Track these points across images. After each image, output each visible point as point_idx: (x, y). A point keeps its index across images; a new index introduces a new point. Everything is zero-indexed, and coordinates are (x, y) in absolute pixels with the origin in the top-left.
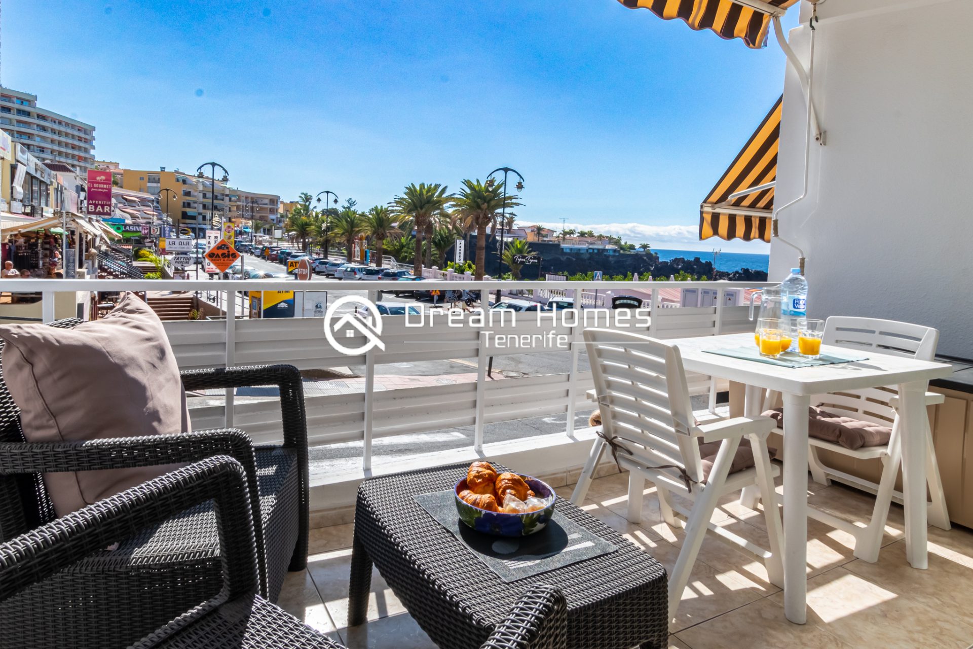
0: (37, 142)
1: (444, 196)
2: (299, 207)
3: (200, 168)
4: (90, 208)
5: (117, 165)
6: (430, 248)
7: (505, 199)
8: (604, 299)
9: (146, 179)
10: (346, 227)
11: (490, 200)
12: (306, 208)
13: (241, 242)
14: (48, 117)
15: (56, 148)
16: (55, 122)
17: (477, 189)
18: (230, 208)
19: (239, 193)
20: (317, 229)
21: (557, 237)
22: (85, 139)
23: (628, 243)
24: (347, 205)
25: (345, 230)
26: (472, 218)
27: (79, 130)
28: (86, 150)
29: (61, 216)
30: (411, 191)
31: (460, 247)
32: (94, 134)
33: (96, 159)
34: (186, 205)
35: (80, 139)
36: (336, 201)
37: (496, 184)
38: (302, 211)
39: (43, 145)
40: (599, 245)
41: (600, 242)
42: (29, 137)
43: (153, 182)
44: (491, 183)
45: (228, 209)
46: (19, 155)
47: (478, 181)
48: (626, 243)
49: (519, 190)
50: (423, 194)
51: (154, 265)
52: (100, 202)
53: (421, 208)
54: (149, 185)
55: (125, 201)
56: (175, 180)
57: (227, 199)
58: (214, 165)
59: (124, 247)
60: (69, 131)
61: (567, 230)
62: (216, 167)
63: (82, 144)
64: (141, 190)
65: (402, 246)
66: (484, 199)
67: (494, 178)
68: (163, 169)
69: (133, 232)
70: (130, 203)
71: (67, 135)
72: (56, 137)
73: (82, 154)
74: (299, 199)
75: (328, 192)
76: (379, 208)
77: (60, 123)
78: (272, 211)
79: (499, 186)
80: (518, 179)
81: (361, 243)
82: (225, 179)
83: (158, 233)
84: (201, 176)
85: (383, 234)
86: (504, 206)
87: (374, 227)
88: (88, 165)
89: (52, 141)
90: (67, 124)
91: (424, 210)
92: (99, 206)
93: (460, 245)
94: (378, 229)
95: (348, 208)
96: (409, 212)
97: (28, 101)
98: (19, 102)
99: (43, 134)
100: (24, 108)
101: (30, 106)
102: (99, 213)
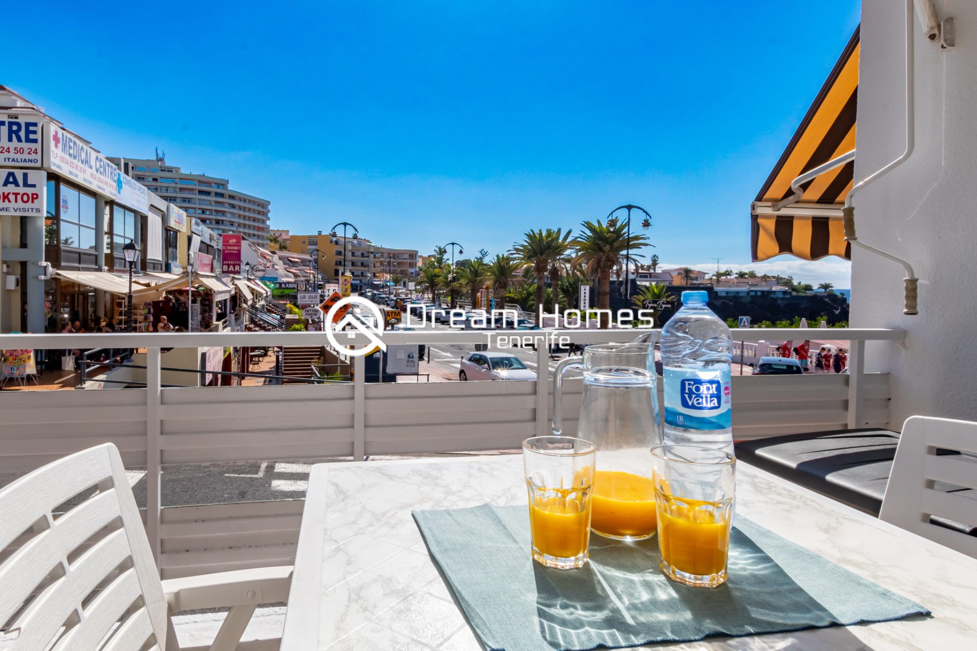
0: (228, 218)
1: (568, 240)
2: (433, 259)
3: (334, 228)
4: (224, 268)
5: (287, 232)
6: (557, 296)
7: (629, 239)
8: (755, 348)
9: (307, 242)
10: (470, 276)
11: (614, 241)
12: (440, 261)
13: (380, 294)
14: (236, 196)
15: (242, 221)
16: (241, 200)
17: (598, 230)
18: (374, 264)
19: (382, 250)
20: (444, 280)
21: (709, 279)
22: (263, 212)
23: (802, 283)
24: (479, 255)
25: (469, 279)
26: (594, 262)
27: (258, 205)
28: (264, 222)
29: (188, 276)
30: (531, 237)
31: (585, 293)
32: (270, 207)
33: (271, 228)
34: (338, 263)
35: (259, 212)
36: (461, 252)
37: (619, 224)
38: (436, 264)
39: (233, 220)
40: (763, 286)
41: (764, 283)
42: (223, 214)
43: (312, 245)
44: (613, 223)
45: (372, 265)
46: (194, 228)
47: (599, 222)
48: (800, 283)
49: (646, 228)
50: (542, 240)
51: (297, 317)
52: (232, 262)
53: (542, 254)
54: (309, 247)
55: (289, 262)
56: (329, 242)
57: (372, 256)
58: (345, 224)
59: (281, 302)
60: (252, 207)
61: (722, 271)
62: (347, 226)
63: (260, 217)
64: (303, 252)
65: (529, 294)
66: (606, 241)
67: (617, 217)
68: (320, 232)
69: (292, 288)
70: (293, 264)
71: (250, 210)
72: (242, 213)
73: (261, 225)
74: (434, 253)
75: (453, 244)
76: (501, 256)
77: (245, 201)
78: (412, 265)
79: (622, 227)
80: (643, 216)
81: (488, 292)
82: (355, 237)
83: (304, 289)
84: (334, 235)
85: (504, 283)
86: (628, 247)
87: (496, 275)
88: (265, 234)
89: (239, 216)
90: (250, 201)
91: (544, 256)
92: (231, 266)
93: (585, 291)
94: (500, 278)
95: (481, 259)
96: (529, 258)
97: (223, 185)
98: (216, 186)
99: (232, 210)
100: (220, 191)
101: (224, 189)
102: (232, 272)
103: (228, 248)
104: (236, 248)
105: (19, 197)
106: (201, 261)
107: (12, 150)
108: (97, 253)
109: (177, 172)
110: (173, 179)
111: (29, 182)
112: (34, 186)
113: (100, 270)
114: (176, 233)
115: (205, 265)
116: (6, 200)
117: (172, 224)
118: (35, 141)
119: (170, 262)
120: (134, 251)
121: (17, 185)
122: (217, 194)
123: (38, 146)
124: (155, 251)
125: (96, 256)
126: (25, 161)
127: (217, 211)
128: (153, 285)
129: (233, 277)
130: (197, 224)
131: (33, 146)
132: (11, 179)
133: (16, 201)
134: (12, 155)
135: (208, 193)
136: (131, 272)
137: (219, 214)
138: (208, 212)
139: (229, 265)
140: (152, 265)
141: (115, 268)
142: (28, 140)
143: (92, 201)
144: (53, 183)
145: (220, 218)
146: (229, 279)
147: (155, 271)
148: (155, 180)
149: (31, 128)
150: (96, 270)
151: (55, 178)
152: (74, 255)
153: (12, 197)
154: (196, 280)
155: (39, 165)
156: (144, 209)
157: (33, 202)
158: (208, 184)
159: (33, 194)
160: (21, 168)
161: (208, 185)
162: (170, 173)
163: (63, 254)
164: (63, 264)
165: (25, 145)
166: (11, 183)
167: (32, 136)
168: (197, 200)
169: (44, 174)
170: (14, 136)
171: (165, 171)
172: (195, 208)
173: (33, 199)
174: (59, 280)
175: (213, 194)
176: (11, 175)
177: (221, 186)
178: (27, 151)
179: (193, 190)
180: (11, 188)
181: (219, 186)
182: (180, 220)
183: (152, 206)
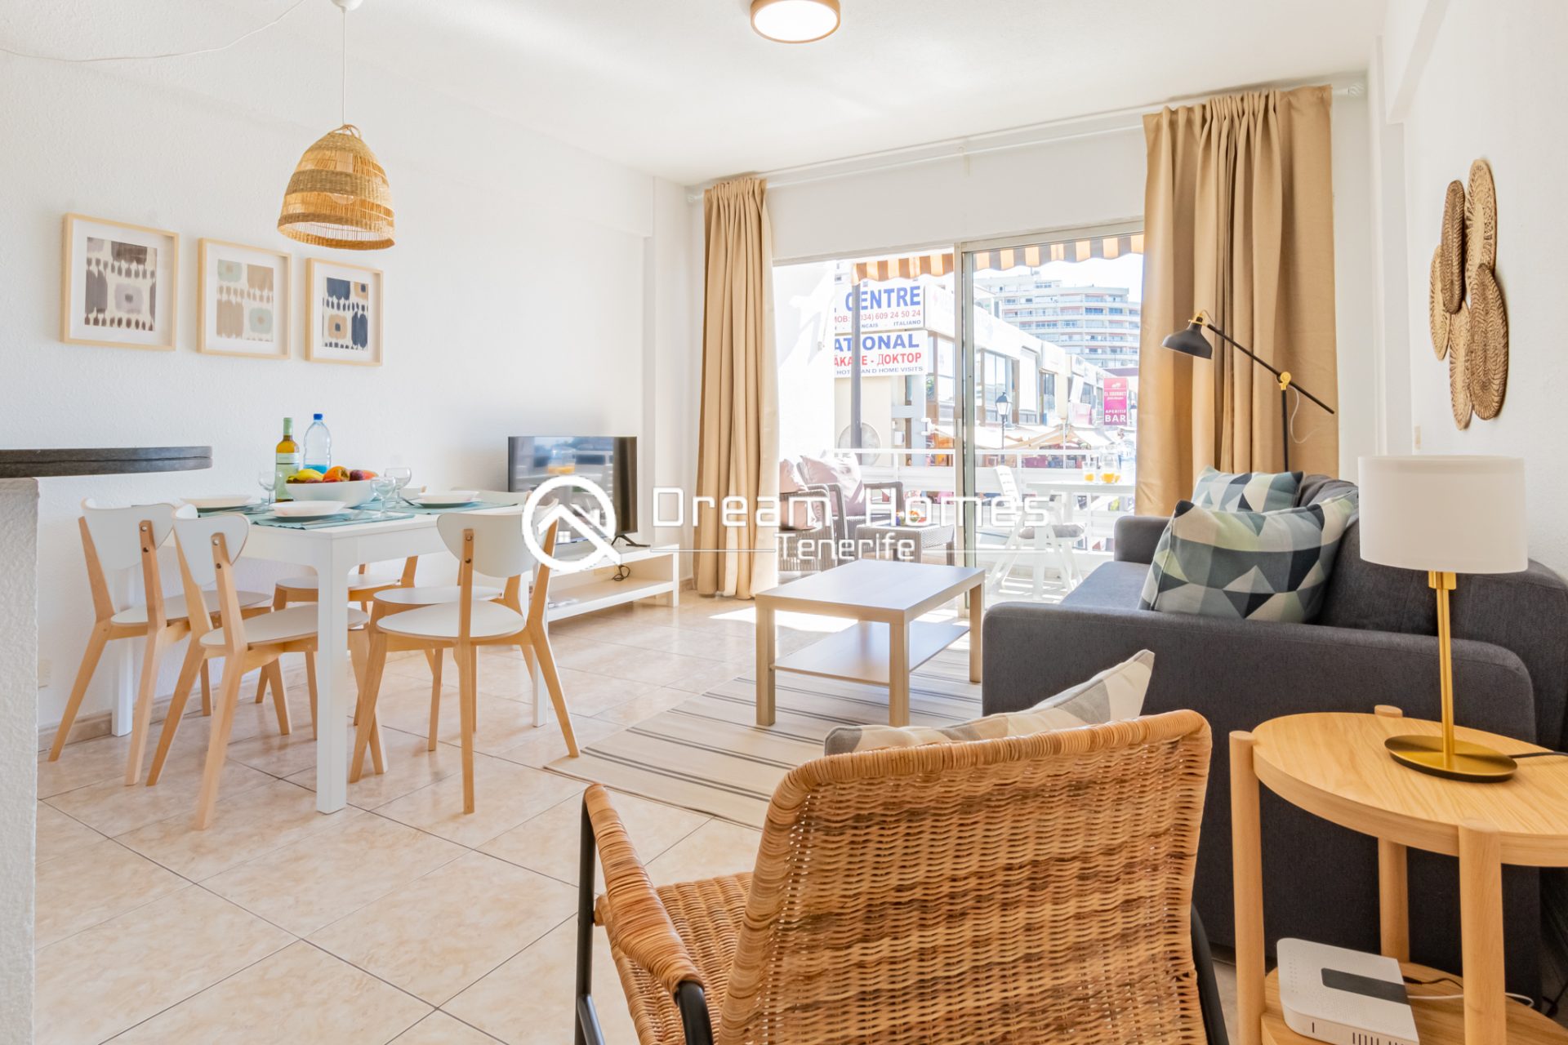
4: (1106, 419)
29: (1061, 429)
42: (1122, 338)
46: (1075, 366)
52: (1116, 411)
92: (1115, 416)
97: (1121, 296)
98: (1111, 299)
100: (1117, 305)
101: (1122, 301)
102: (1116, 423)
103: (1112, 394)
104: (1121, 394)
105: (906, 357)
106: (1077, 412)
107: (900, 314)
109: (1058, 286)
110: (1051, 297)
111: (914, 343)
112: (917, 346)
114: (1053, 376)
115: (1082, 416)
116: (895, 362)
117: (1048, 366)
118: (918, 303)
119: (1045, 412)
120: (1006, 404)
121: (904, 346)
122: (1113, 311)
123: (920, 308)
124: (1029, 399)
126: (910, 323)
127: (1113, 335)
128: (1025, 439)
129: (1122, 430)
130: (1079, 362)
131: (916, 308)
132: (899, 342)
133: (903, 361)
134: (900, 319)
135: (1099, 311)
136: (1003, 426)
137: (1116, 338)
138: (1099, 338)
139: (1112, 415)
140: (1025, 417)
141: (987, 422)
142: (913, 303)
144: (932, 338)
145: (1117, 343)
146: (1115, 433)
147: (1029, 423)
148: (1029, 300)
149: (915, 292)
151: (933, 334)
152: (949, 410)
153: (900, 358)
154: (1072, 434)
155: (921, 325)
156: (1016, 353)
157: (916, 361)
158: (1100, 297)
159: (917, 354)
160: (906, 330)
161: (1099, 299)
162: (1047, 289)
163: (940, 409)
164: (941, 419)
165: (911, 308)
166: (899, 345)
167: (916, 299)
168: (1084, 323)
169: (926, 333)
170: (901, 301)
171: (1041, 287)
172: (1080, 333)
173: (917, 358)
174: (937, 434)
175: (1106, 311)
176: (899, 337)
177: (1117, 299)
178: (911, 313)
179: (1078, 308)
180: (900, 350)
181: (1114, 299)
182: (1057, 359)
183: (1024, 347)
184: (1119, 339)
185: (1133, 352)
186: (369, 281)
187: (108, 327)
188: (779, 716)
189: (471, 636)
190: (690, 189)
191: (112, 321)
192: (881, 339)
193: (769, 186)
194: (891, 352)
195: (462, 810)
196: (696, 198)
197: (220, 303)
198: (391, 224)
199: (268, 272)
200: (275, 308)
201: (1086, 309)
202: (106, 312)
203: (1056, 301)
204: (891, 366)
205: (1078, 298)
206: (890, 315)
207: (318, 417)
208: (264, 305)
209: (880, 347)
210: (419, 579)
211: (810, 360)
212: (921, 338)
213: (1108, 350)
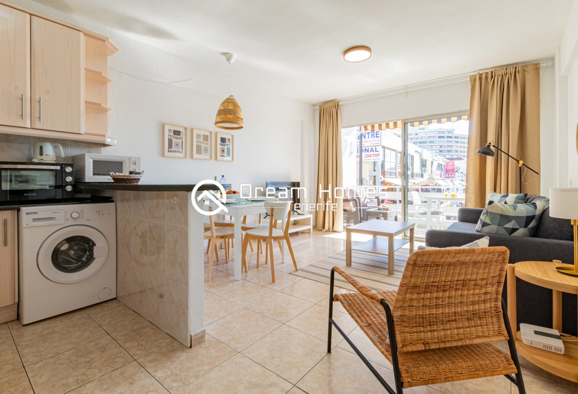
0: (454, 148)
4: (447, 176)
14: (459, 137)
16: (462, 138)
29: (430, 179)
39: (457, 149)
42: (451, 147)
46: (434, 158)
52: (450, 173)
92: (450, 175)
97: (451, 132)
98: (447, 133)
99: (457, 144)
100: (449, 135)
101: (452, 134)
102: (450, 177)
103: (448, 167)
104: (452, 167)
105: (374, 155)
106: (435, 173)
107: (372, 141)
108: (396, 172)
109: (427, 129)
111: (377, 150)
112: (378, 151)
113: (397, 177)
114: (426, 161)
115: (438, 175)
117: (424, 157)
118: (379, 137)
119: (423, 173)
121: (373, 152)
122: (448, 137)
123: (379, 138)
125: (396, 173)
126: (376, 144)
127: (448, 146)
128: (416, 183)
129: (452, 180)
130: (436, 156)
131: (378, 138)
132: (372, 150)
134: (372, 142)
135: (443, 137)
137: (449, 147)
138: (443, 147)
139: (449, 174)
140: (416, 175)
142: (377, 137)
143: (394, 153)
144: (383, 149)
145: (450, 149)
146: (450, 180)
147: (417, 177)
148: (416, 134)
149: (378, 133)
150: (396, 178)
151: (384, 147)
152: (389, 173)
153: (372, 156)
154: (433, 181)
155: (380, 144)
156: (412, 153)
158: (443, 132)
160: (374, 146)
162: (423, 130)
163: (386, 173)
164: (386, 176)
165: (376, 139)
167: (378, 136)
168: (438, 141)
169: (381, 147)
170: (373, 136)
171: (421, 129)
172: (436, 145)
173: (378, 155)
174: (385, 181)
175: (446, 137)
176: (372, 148)
177: (450, 133)
178: (376, 140)
179: (435, 136)
180: (372, 153)
181: (449, 133)
182: (428, 155)
183: (416, 151)
184: (450, 147)
185: (456, 152)
186: (230, 137)
187: (173, 153)
188: (352, 264)
189: (272, 236)
190: (314, 105)
191: (174, 151)
192: (365, 149)
193: (340, 103)
194: (369, 153)
195: (272, 282)
196: (316, 108)
197: (196, 145)
198: (243, 122)
199: (207, 136)
200: (209, 146)
201: (438, 137)
202: (173, 149)
203: (426, 134)
204: (369, 158)
205: (435, 133)
206: (369, 141)
207: (223, 176)
208: (207, 146)
209: (365, 152)
210: (247, 222)
211: (349, 157)
212: (380, 149)
213: (446, 151)
